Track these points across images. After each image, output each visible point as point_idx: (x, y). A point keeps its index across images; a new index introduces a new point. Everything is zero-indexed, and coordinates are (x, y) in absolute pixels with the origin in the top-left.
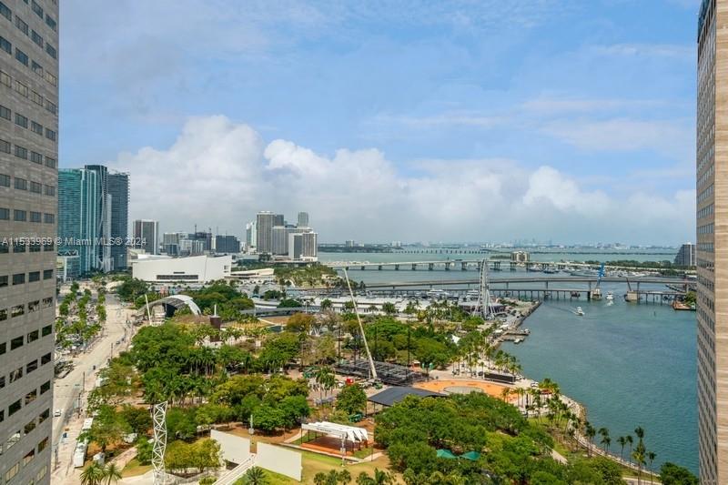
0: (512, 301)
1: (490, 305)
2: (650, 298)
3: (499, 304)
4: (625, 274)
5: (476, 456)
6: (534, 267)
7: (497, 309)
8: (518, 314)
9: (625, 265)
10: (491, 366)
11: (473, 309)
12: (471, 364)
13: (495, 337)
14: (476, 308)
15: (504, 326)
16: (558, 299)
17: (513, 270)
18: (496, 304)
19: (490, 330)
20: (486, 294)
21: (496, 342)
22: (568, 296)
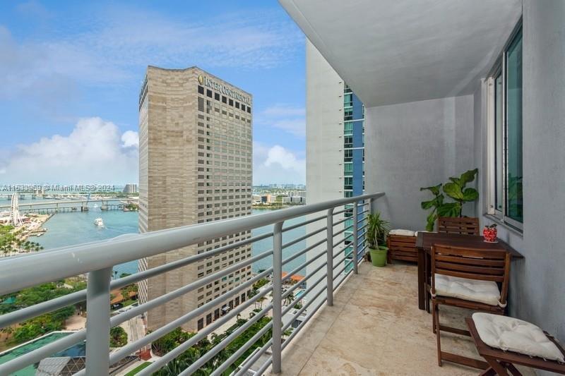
0: (34, 215)
1: (19, 218)
2: (113, 207)
3: (26, 217)
4: (100, 198)
5: (13, 300)
6: (49, 197)
7: (24, 220)
8: (38, 221)
9: (100, 193)
10: (22, 251)
11: (6, 222)
12: (6, 252)
13: (23, 235)
14: (8, 221)
15: (29, 229)
16: (64, 212)
17: (33, 198)
18: (24, 217)
19: (20, 232)
20: (16, 212)
21: (24, 238)
22: (70, 210)
